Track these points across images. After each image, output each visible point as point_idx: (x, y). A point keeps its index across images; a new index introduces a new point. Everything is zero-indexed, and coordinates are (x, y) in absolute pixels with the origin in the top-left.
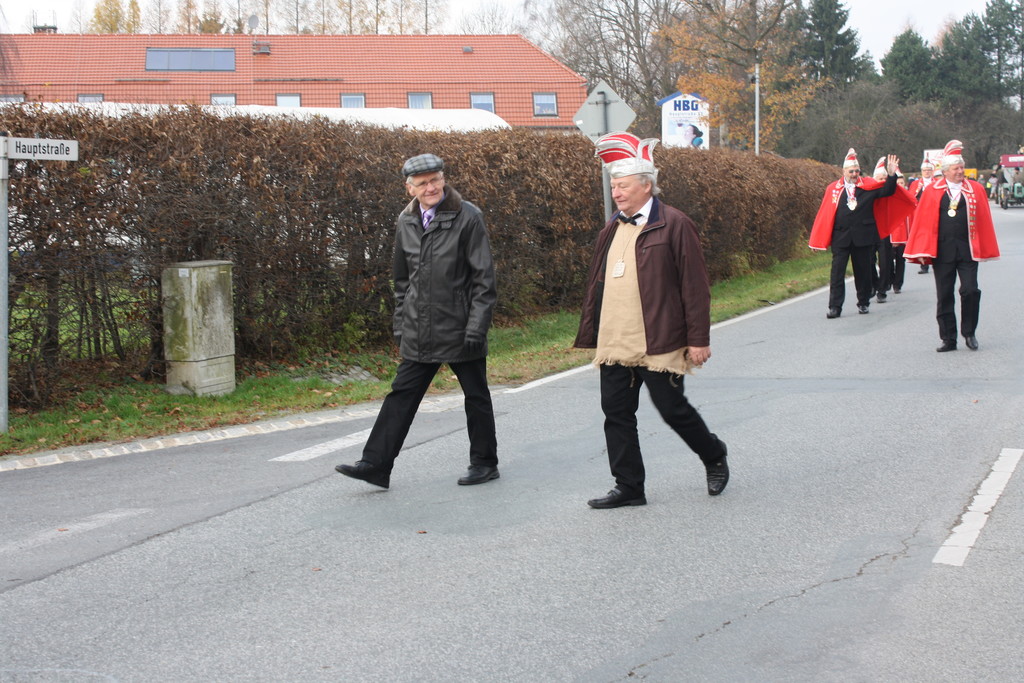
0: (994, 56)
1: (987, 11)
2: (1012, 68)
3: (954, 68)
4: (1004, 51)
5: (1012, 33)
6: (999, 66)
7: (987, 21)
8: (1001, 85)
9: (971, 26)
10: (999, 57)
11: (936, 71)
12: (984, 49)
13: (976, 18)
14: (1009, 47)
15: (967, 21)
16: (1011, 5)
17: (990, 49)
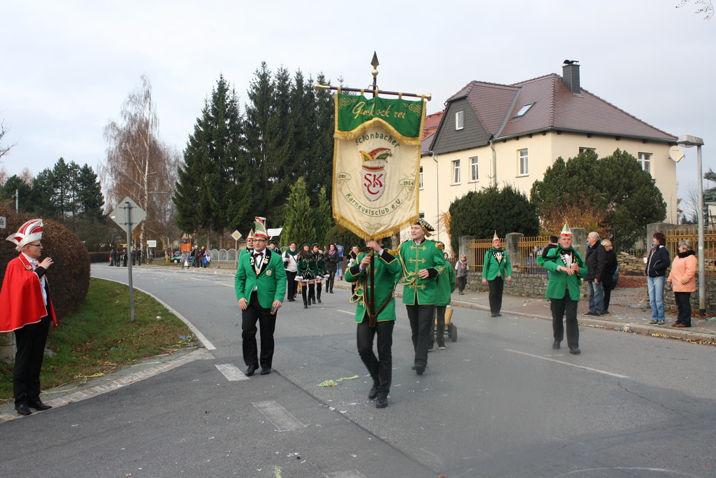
0: (59, 191)
1: (55, 168)
2: (69, 197)
3: (39, 196)
4: (65, 189)
5: (68, 180)
6: (62, 196)
7: (56, 173)
8: (63, 205)
9: (47, 175)
10: (62, 193)
11: (30, 197)
12: (54, 187)
13: (50, 171)
14: (67, 187)
15: (45, 171)
16: (67, 166)
17: (58, 187)
